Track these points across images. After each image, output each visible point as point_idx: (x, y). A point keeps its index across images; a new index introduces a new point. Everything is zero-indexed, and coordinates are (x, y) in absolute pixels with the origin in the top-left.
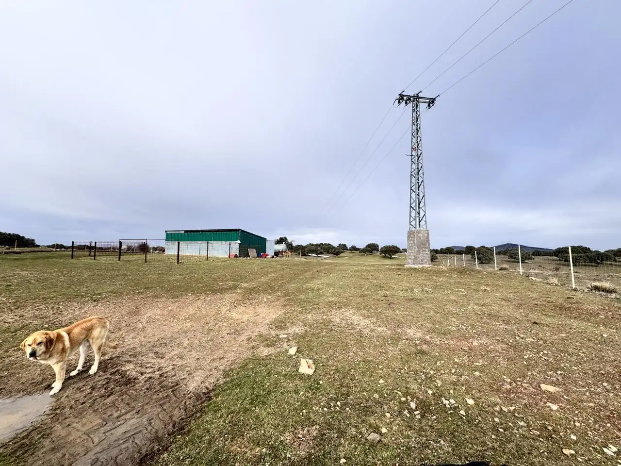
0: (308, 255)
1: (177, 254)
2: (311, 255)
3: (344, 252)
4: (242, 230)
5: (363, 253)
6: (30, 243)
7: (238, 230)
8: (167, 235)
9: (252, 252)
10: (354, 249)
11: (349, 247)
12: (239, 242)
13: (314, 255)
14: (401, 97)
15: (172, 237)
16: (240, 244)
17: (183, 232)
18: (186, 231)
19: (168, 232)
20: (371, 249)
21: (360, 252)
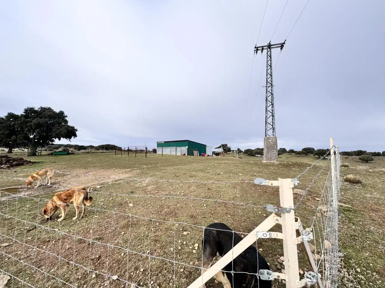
0: (255, 156)
1: (162, 153)
2: (257, 155)
3: (282, 154)
4: (189, 141)
5: (298, 155)
6: (120, 149)
7: (187, 141)
8: (158, 144)
9: (196, 153)
10: (292, 151)
11: (288, 150)
12: (187, 147)
13: (259, 156)
14: (257, 49)
15: (160, 145)
16: (188, 148)
17: (164, 142)
18: (165, 142)
19: (158, 143)
20: (307, 152)
21: (296, 154)
